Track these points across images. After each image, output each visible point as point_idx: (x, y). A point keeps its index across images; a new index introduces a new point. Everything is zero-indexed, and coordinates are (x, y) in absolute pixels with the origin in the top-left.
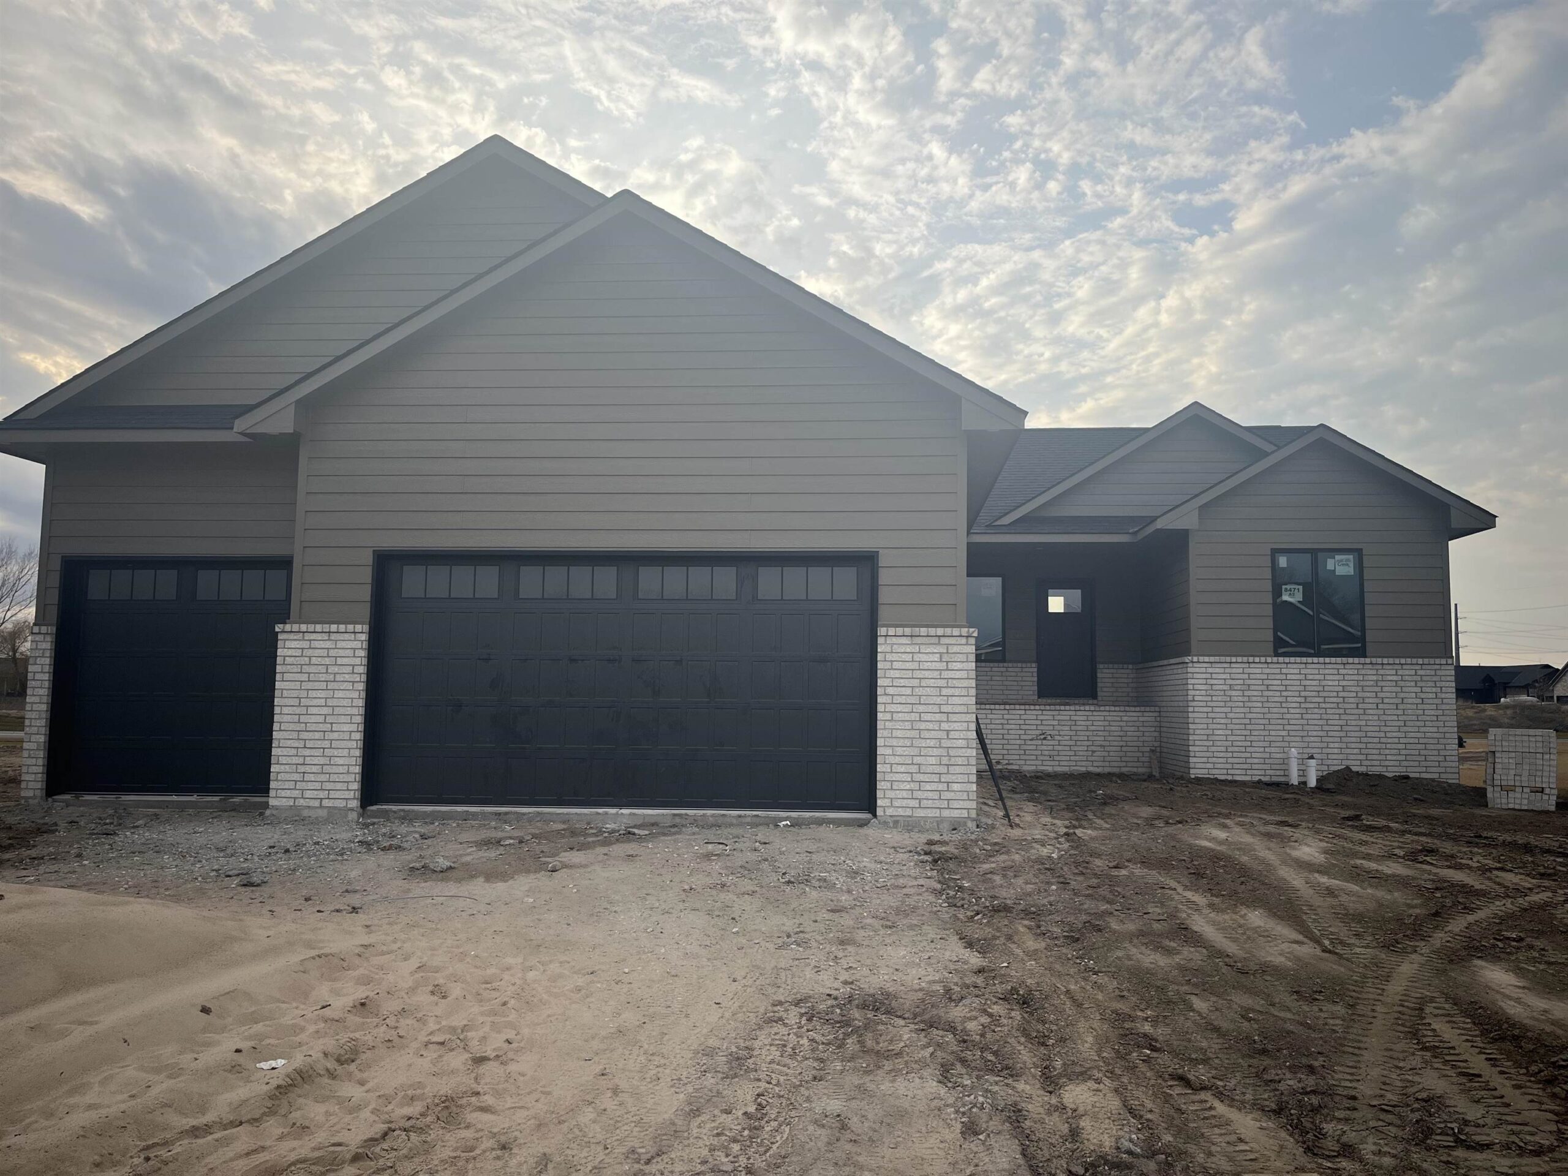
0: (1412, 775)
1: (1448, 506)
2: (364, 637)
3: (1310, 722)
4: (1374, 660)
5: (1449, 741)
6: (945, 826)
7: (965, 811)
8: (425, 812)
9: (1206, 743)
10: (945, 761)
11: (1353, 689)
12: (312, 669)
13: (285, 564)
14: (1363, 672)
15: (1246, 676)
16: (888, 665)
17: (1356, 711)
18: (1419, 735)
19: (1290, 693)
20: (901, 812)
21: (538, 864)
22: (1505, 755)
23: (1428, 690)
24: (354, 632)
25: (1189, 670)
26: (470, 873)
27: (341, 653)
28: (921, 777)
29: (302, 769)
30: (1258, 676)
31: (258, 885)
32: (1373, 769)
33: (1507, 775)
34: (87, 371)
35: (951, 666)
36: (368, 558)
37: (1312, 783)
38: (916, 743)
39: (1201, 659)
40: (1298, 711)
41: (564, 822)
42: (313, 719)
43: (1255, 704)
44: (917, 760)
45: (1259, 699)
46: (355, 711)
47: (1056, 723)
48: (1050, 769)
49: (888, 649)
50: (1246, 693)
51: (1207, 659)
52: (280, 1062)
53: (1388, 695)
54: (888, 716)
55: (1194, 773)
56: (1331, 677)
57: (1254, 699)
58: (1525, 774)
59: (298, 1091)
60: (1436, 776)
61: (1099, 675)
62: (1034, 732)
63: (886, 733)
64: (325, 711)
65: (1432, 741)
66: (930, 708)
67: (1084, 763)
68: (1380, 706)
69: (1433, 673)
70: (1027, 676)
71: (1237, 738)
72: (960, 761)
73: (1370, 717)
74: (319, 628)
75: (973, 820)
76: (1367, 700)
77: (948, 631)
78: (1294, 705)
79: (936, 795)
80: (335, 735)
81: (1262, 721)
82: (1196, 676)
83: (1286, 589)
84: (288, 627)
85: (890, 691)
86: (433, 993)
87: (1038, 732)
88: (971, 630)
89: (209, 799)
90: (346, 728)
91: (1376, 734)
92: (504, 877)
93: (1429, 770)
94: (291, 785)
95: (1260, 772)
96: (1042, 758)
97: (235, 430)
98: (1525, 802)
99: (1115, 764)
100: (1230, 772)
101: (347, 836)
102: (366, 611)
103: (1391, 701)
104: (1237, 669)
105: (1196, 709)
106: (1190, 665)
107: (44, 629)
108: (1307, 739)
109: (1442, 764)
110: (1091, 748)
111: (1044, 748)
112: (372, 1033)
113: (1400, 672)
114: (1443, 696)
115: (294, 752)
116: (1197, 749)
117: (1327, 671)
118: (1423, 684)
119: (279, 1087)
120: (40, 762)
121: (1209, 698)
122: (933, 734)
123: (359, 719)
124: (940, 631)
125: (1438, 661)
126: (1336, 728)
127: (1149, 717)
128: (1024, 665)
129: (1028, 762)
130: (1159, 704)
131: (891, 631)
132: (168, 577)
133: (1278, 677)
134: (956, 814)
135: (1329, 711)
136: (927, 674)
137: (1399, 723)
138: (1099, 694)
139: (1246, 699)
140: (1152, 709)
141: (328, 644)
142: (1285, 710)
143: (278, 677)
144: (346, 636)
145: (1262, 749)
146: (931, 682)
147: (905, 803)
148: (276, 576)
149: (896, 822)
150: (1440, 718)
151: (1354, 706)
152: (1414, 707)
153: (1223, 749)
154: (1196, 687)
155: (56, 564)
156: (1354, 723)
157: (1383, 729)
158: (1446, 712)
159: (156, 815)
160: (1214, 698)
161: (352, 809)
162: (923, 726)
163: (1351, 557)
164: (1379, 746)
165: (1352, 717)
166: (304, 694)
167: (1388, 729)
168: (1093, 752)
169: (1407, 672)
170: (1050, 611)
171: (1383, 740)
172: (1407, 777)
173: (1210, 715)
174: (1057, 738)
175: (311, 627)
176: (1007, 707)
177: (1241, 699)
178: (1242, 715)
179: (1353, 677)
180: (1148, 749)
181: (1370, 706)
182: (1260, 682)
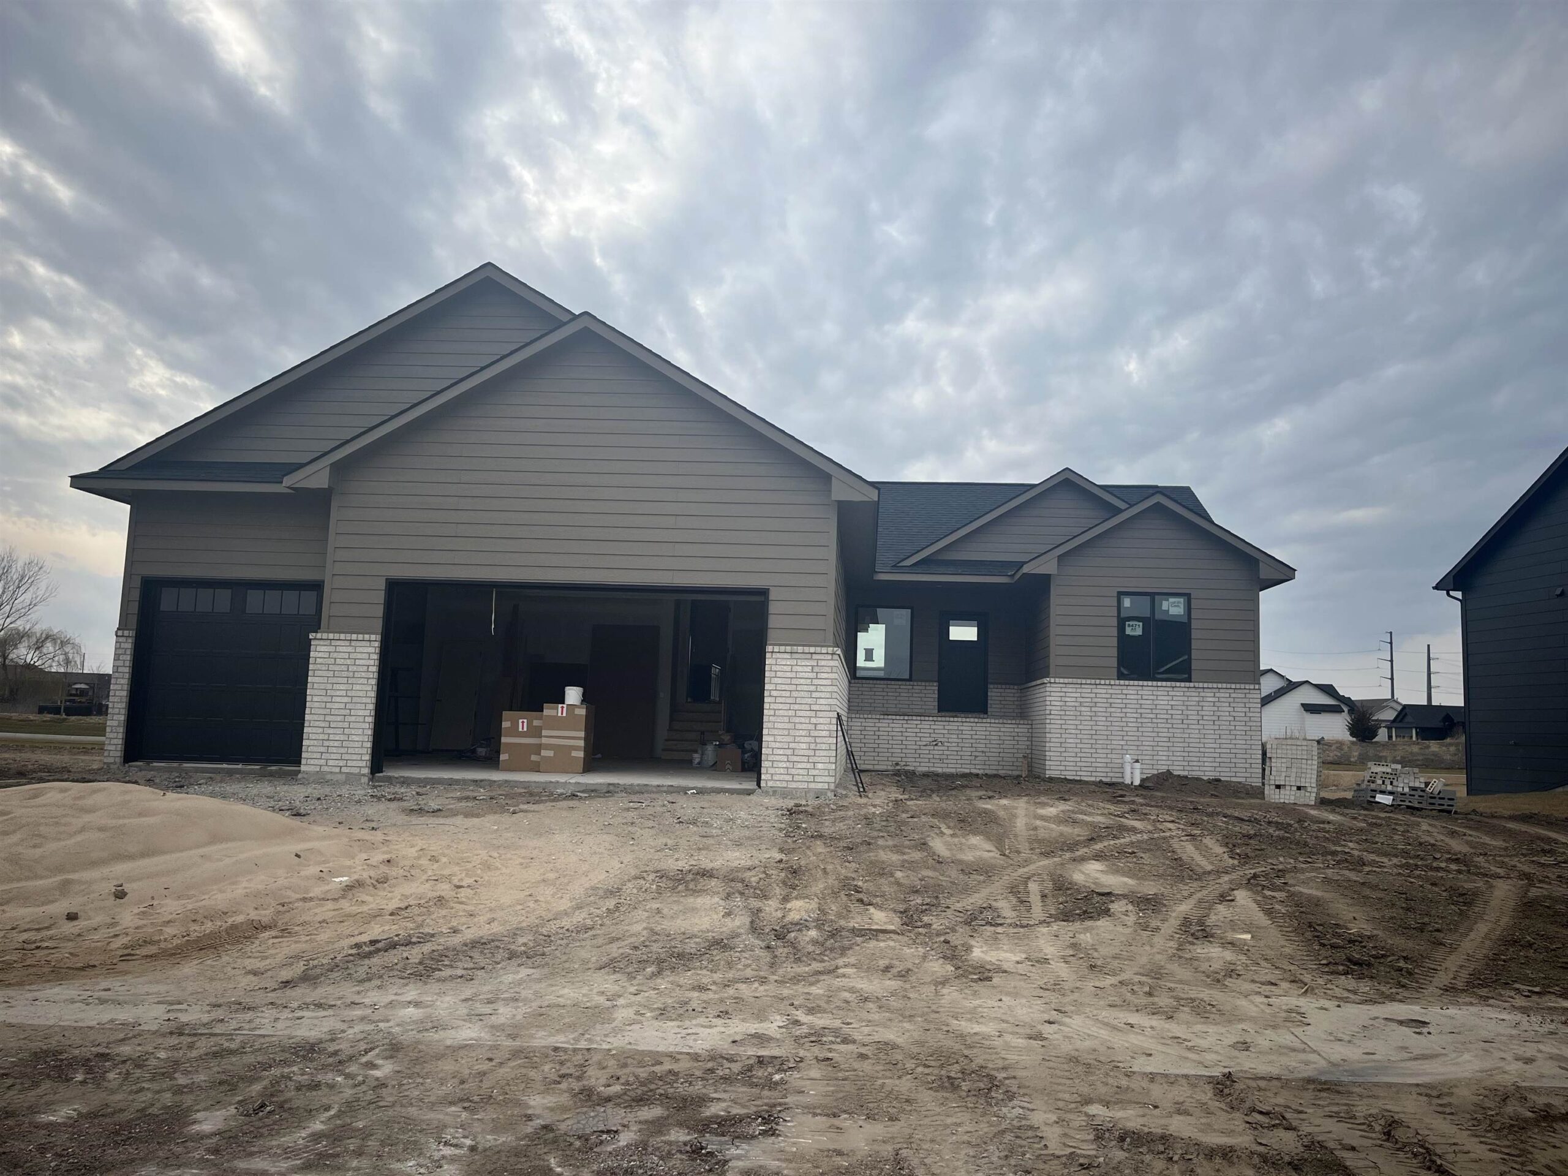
0: (1222, 779)
1: (1257, 560)
2: (377, 644)
3: (1145, 734)
4: (1197, 685)
5: (1255, 752)
6: (812, 795)
7: (826, 785)
8: (420, 779)
9: (1059, 749)
10: (813, 746)
11: (1180, 708)
12: (336, 668)
13: (317, 587)
14: (1188, 694)
15: (1094, 695)
16: (773, 674)
17: (1181, 726)
18: (1231, 746)
19: (1129, 710)
20: (778, 784)
21: (503, 809)
22: (1279, 760)
23: (1239, 709)
24: (370, 641)
25: (1048, 689)
26: (454, 813)
27: (359, 656)
28: (795, 759)
29: (326, 743)
30: (1104, 696)
31: (304, 815)
32: (1194, 773)
33: (1280, 776)
34: (167, 434)
35: (819, 676)
36: (382, 585)
37: (1137, 782)
38: (792, 732)
39: (1057, 680)
40: (1134, 725)
41: (525, 788)
42: (336, 706)
43: (1100, 719)
44: (792, 745)
45: (1104, 714)
46: (368, 700)
47: (946, 732)
48: (940, 770)
49: (774, 662)
50: (1093, 709)
51: (1062, 680)
52: (346, 878)
53: (1207, 713)
54: (772, 712)
55: (1048, 774)
56: (1163, 698)
57: (1100, 714)
58: (1294, 775)
59: (357, 890)
60: (1243, 780)
61: (989, 694)
62: (928, 739)
63: (770, 725)
64: (346, 700)
65: (1241, 751)
66: (803, 707)
67: (968, 766)
68: (1201, 722)
69: (1243, 696)
70: (931, 692)
71: (1085, 746)
72: (824, 747)
73: (1193, 731)
74: (342, 636)
75: (832, 791)
76: (1190, 717)
77: (818, 649)
78: (1132, 720)
79: (804, 772)
80: (353, 719)
81: (1105, 733)
82: (1052, 694)
83: (1129, 625)
84: (319, 636)
85: (774, 693)
86: (430, 860)
87: (931, 739)
88: (835, 649)
89: (253, 767)
90: (361, 713)
91: (1197, 745)
92: (477, 816)
93: (1238, 774)
94: (319, 756)
95: (1102, 774)
96: (934, 761)
97: (284, 485)
98: (1293, 798)
99: (994, 767)
100: (1079, 773)
101: (363, 792)
102: (379, 624)
103: (1209, 718)
104: (1086, 689)
105: (1052, 721)
106: (1048, 685)
107: (126, 633)
108: (1141, 748)
109: (1248, 770)
110: (974, 754)
111: (936, 752)
112: (393, 872)
113: (1217, 695)
114: (1251, 715)
115: (321, 730)
116: (1051, 754)
117: (1159, 693)
118: (1235, 705)
119: (347, 886)
120: (120, 736)
121: (1063, 713)
122: (804, 726)
123: (372, 707)
124: (812, 650)
125: (1247, 686)
126: (1165, 739)
127: (1023, 729)
128: (927, 684)
129: (922, 764)
130: (1032, 718)
131: (776, 649)
132: (225, 595)
133: (1119, 696)
134: (820, 786)
135: (1159, 725)
136: (802, 681)
137: (1215, 737)
138: (989, 710)
139: (1093, 714)
140: (1026, 722)
141: (350, 649)
142: (1125, 724)
143: (310, 673)
144: (364, 643)
145: (1105, 756)
146: (805, 688)
147: (782, 777)
148: (310, 596)
149: (775, 792)
150: (1248, 733)
151: (1180, 722)
152: (1228, 723)
153: (1074, 755)
154: (1053, 703)
155: (137, 582)
156: (1179, 735)
157: (1202, 740)
158: (1253, 728)
159: (211, 778)
160: (1067, 713)
161: (364, 775)
162: (797, 720)
163: (1182, 600)
164: (1199, 755)
165: (1178, 731)
166: (329, 686)
167: (1206, 741)
168: (976, 756)
169: (1223, 695)
170: (951, 638)
171: (1202, 750)
172: (1219, 780)
173: (1063, 726)
174: (946, 744)
175: (337, 636)
176: (906, 718)
177: (1089, 714)
178: (1090, 727)
179: (1179, 698)
180: (1021, 755)
181: (1193, 722)
182: (1105, 701)
